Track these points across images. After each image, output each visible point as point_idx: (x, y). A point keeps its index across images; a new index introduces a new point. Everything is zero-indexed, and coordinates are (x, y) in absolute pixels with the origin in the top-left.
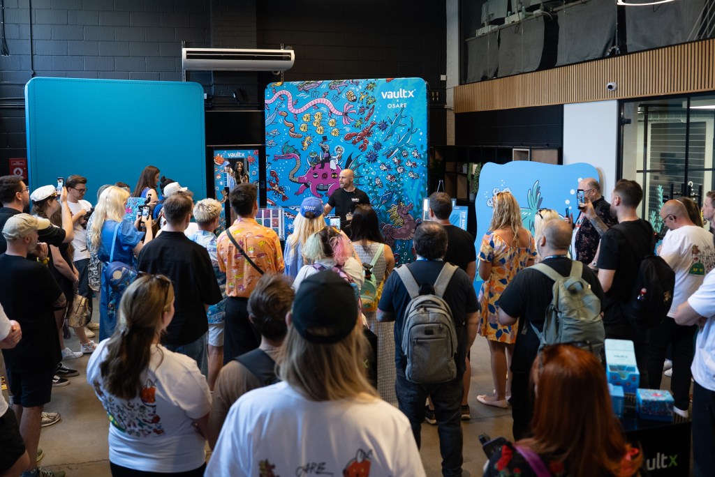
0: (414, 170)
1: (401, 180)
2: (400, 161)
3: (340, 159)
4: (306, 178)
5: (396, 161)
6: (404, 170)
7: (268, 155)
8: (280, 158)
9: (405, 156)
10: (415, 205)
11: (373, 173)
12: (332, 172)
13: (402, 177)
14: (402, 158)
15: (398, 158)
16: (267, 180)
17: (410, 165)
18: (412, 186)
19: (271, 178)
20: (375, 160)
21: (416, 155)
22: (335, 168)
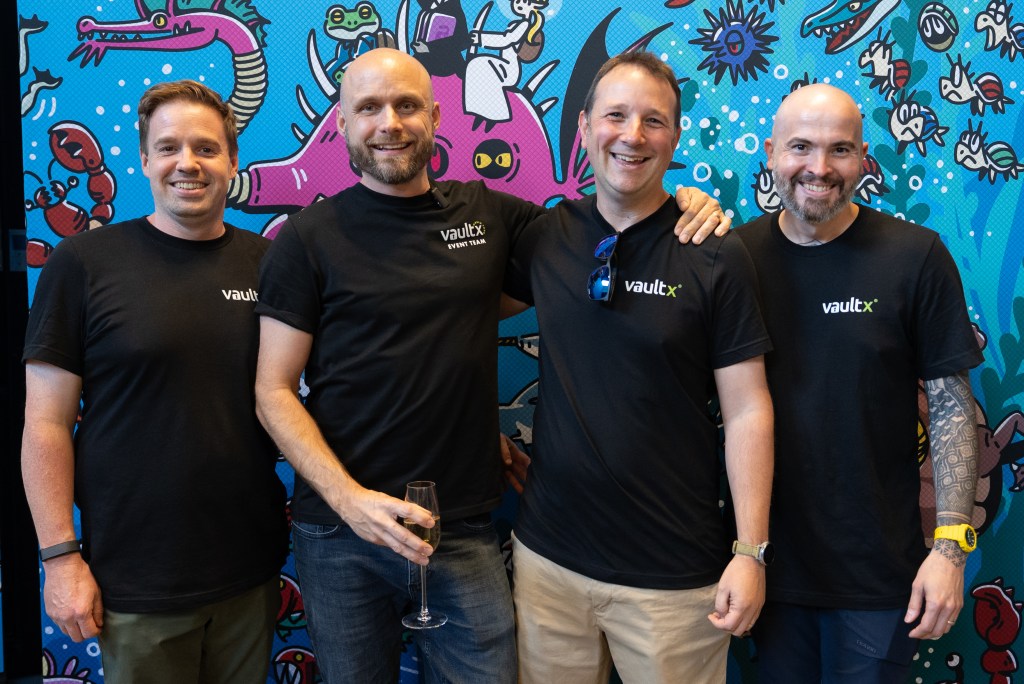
0: (991, 122)
1: (916, 184)
2: (905, 70)
3: (531, 48)
4: (300, 177)
5: (882, 67)
6: (932, 125)
7: (37, 24)
8: (120, 40)
9: (937, 38)
10: (995, 336)
11: (740, 145)
12: (481, 135)
13: (919, 170)
14: (921, 52)
15: (898, 52)
16: (30, 188)
17: (966, 92)
18: (979, 224)
19: (61, 174)
20: (755, 64)
21: (1001, 32)
22: (497, 110)
